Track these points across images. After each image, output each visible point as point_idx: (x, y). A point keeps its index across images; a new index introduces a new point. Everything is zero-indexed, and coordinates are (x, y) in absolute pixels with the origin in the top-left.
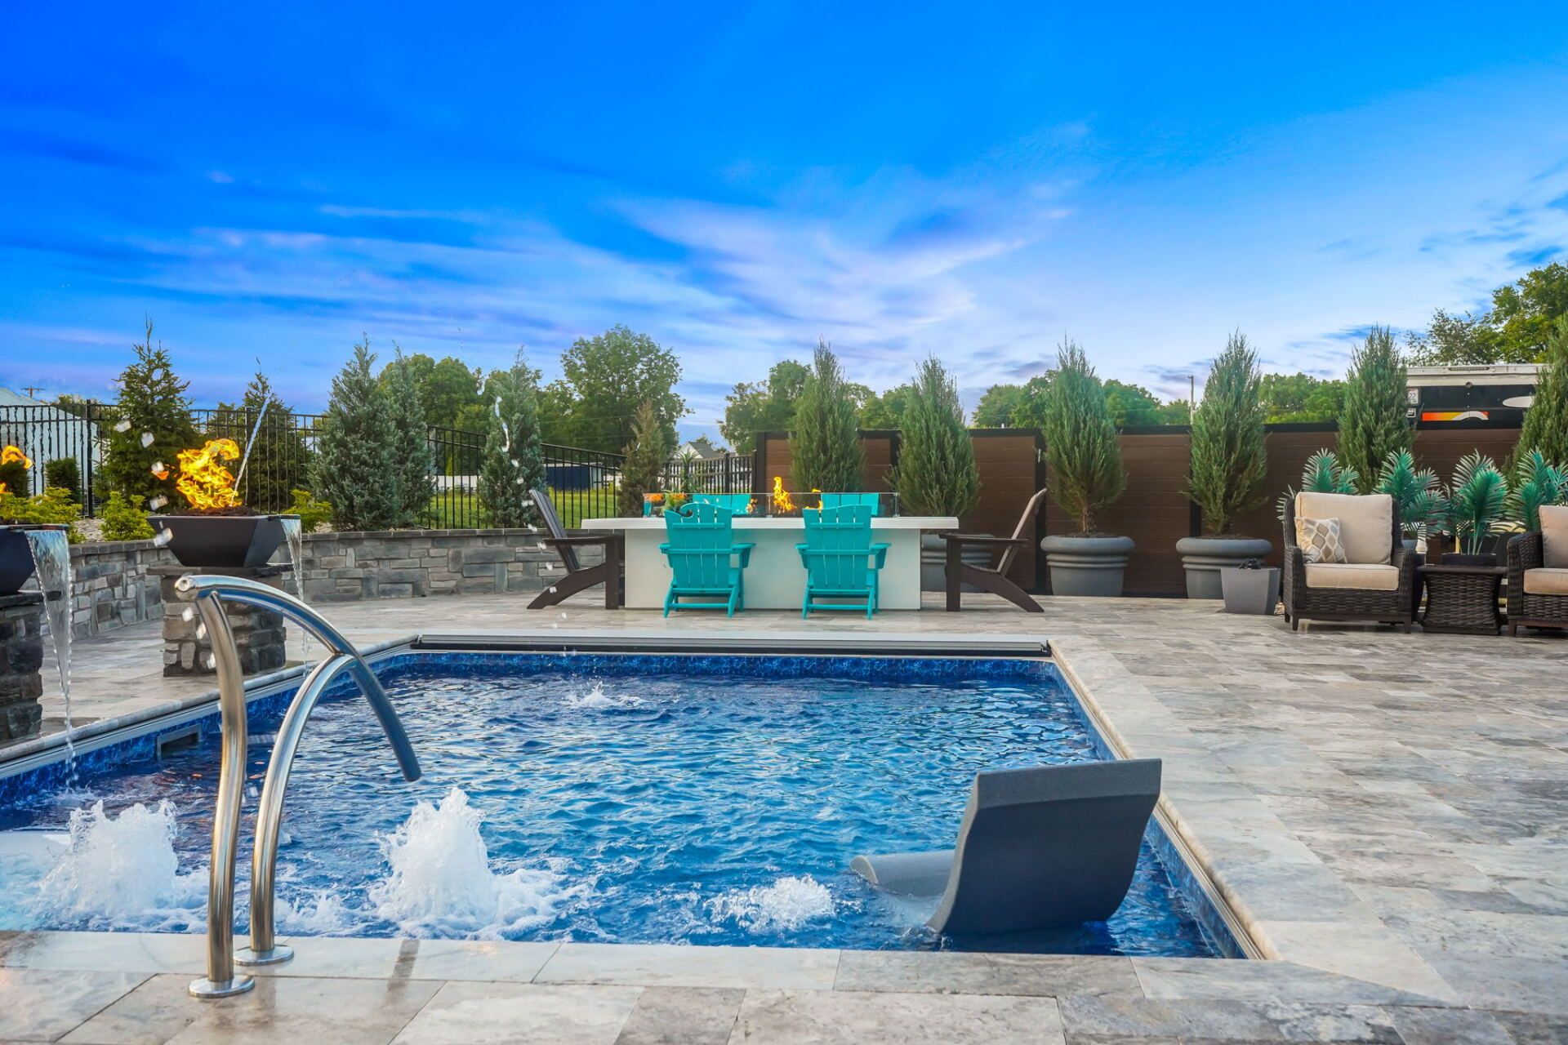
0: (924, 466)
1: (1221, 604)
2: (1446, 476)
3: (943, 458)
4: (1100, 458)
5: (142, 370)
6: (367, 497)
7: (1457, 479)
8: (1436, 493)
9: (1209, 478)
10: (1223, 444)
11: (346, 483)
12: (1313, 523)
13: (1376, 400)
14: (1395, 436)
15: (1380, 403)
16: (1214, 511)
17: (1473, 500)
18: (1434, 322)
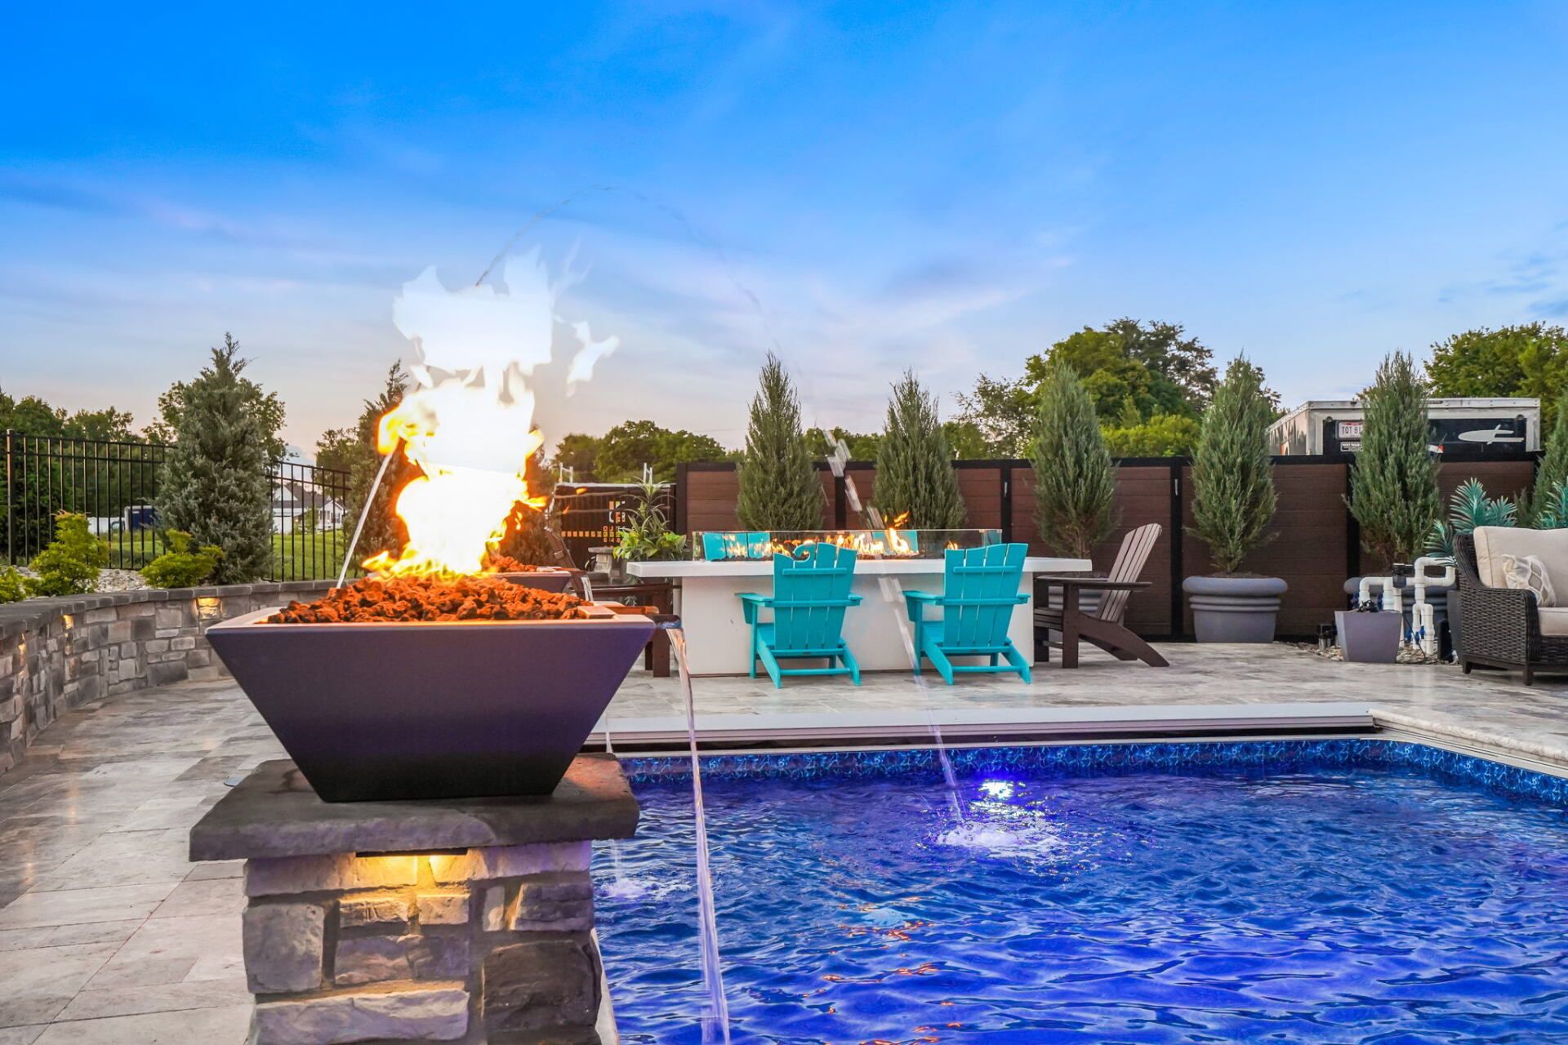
6: (240, 540)
16: (1232, 548)
18: (978, 384)
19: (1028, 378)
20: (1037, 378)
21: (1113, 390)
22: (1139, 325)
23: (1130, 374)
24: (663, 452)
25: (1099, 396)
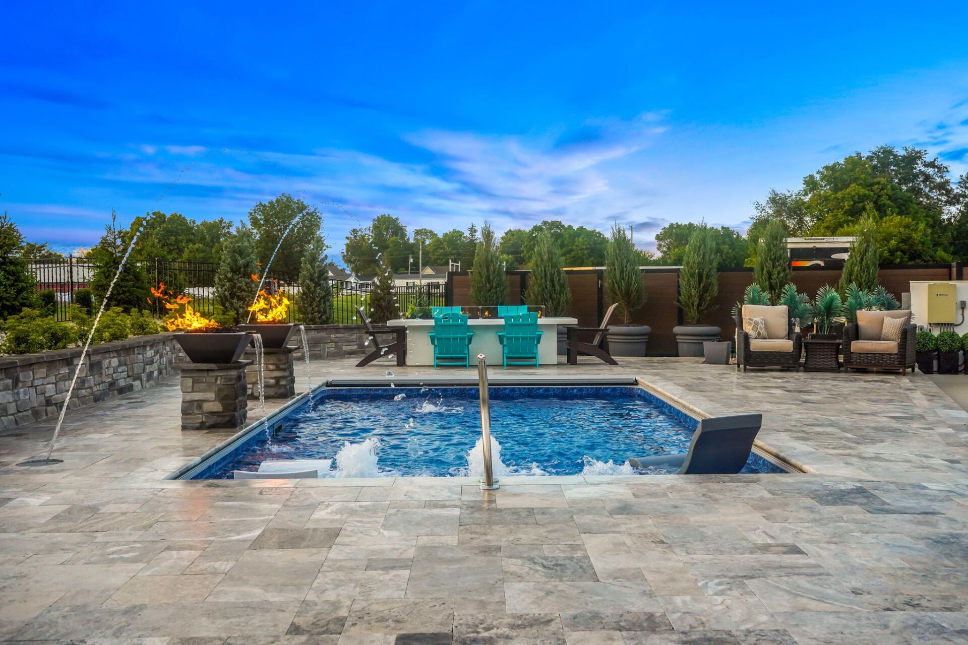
0: (543, 290)
1: (704, 359)
2: (812, 297)
3: (553, 286)
4: (634, 286)
5: (110, 239)
7: (818, 298)
8: (808, 305)
9: (690, 296)
10: (696, 279)
11: (235, 301)
12: (752, 320)
13: (773, 257)
14: (782, 275)
15: (775, 258)
16: (693, 313)
17: (825, 308)
18: (770, 195)
19: (805, 190)
20: (812, 190)
21: (863, 198)
22: (894, 151)
23: (876, 187)
24: (566, 242)
25: (852, 203)
